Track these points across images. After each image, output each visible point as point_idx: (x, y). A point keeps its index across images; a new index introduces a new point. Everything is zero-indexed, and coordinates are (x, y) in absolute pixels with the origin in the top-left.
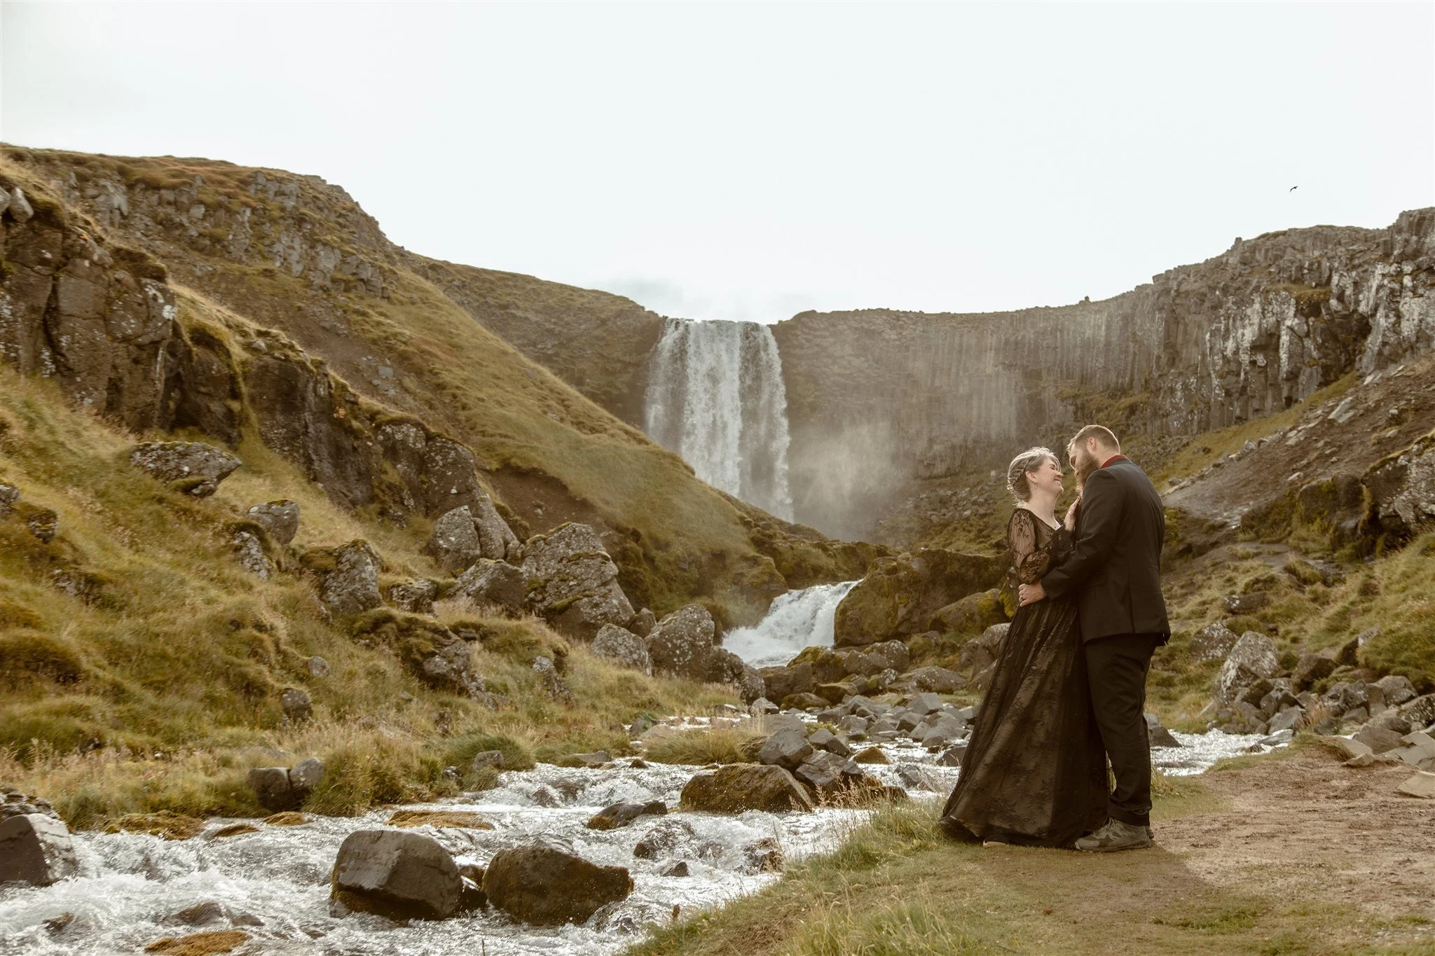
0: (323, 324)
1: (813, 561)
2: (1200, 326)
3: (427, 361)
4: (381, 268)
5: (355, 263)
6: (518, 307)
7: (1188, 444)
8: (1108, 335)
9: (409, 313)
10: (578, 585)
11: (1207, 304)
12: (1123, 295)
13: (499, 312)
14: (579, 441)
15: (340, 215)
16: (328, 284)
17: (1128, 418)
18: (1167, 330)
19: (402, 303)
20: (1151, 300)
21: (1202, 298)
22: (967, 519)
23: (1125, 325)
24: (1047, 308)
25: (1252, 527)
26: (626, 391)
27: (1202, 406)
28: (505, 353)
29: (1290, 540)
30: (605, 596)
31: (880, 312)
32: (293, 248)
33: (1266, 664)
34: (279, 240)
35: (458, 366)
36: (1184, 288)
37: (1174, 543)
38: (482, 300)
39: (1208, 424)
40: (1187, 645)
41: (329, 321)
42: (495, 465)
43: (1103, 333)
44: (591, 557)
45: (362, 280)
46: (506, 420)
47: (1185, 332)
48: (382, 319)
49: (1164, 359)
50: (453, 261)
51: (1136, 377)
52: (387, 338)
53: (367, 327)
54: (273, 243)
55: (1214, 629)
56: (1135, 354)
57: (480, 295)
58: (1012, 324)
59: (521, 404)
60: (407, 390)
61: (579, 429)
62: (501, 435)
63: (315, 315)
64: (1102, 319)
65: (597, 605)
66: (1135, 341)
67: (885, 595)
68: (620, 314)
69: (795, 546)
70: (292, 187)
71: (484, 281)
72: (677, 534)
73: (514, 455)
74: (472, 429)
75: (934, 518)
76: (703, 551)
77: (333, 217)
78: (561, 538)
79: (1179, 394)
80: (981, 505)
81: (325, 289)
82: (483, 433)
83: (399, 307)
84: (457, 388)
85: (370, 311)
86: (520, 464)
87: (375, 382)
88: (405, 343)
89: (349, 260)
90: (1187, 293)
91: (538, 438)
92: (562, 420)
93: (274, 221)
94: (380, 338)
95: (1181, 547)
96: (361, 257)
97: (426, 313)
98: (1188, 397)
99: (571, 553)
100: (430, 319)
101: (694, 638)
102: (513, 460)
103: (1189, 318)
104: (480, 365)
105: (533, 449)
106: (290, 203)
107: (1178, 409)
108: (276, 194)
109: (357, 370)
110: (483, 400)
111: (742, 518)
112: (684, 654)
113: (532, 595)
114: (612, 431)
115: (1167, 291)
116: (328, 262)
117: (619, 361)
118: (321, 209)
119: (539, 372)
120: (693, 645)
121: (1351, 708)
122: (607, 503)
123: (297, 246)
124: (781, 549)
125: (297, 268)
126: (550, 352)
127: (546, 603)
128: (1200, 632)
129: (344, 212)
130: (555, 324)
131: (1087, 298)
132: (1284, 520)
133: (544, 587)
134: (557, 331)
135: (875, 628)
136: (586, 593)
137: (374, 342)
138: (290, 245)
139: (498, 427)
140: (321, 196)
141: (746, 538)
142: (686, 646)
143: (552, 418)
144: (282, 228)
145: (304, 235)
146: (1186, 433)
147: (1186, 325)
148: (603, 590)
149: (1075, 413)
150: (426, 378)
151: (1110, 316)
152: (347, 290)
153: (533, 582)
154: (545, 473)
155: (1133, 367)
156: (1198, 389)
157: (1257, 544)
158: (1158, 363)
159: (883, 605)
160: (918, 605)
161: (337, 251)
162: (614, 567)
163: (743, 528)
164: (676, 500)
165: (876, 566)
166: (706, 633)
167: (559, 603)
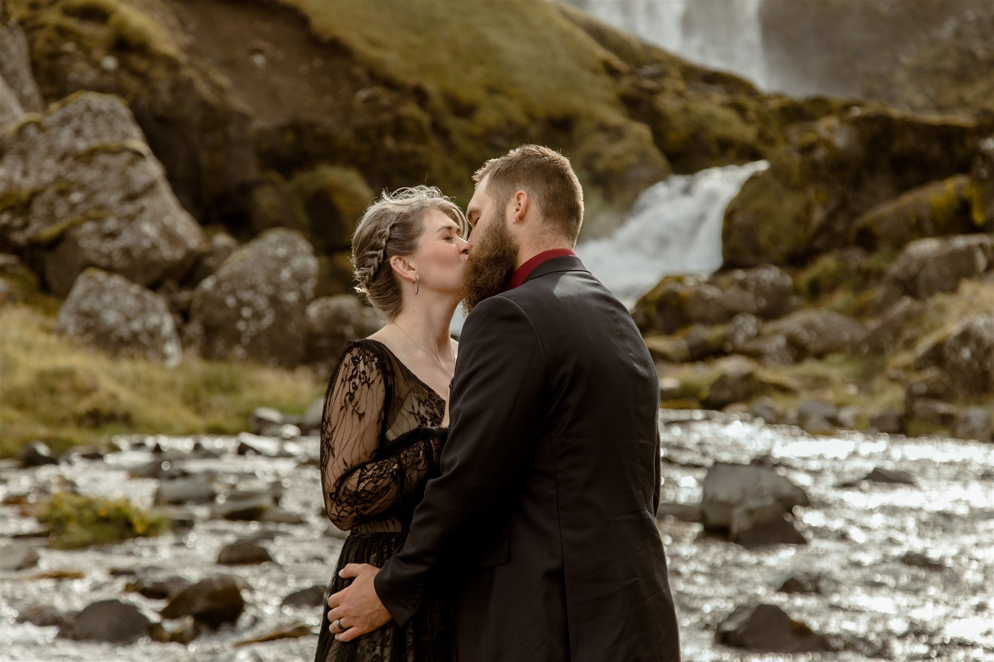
10: (86, 199)
30: (131, 219)
44: (114, 153)
65: (112, 235)
67: (795, 188)
72: (490, 91)
78: (65, 121)
99: (82, 145)
101: (278, 289)
111: (608, 64)
112: (258, 315)
120: (275, 301)
122: (376, 44)
124: (667, 112)
127: (29, 231)
133: (28, 205)
135: (777, 241)
136: (100, 213)
141: (610, 96)
142: (262, 303)
148: (129, 208)
153: (11, 196)
159: (791, 205)
160: (843, 205)
162: (153, 169)
163: (605, 80)
164: (496, 37)
165: (787, 140)
166: (299, 278)
167: (48, 231)
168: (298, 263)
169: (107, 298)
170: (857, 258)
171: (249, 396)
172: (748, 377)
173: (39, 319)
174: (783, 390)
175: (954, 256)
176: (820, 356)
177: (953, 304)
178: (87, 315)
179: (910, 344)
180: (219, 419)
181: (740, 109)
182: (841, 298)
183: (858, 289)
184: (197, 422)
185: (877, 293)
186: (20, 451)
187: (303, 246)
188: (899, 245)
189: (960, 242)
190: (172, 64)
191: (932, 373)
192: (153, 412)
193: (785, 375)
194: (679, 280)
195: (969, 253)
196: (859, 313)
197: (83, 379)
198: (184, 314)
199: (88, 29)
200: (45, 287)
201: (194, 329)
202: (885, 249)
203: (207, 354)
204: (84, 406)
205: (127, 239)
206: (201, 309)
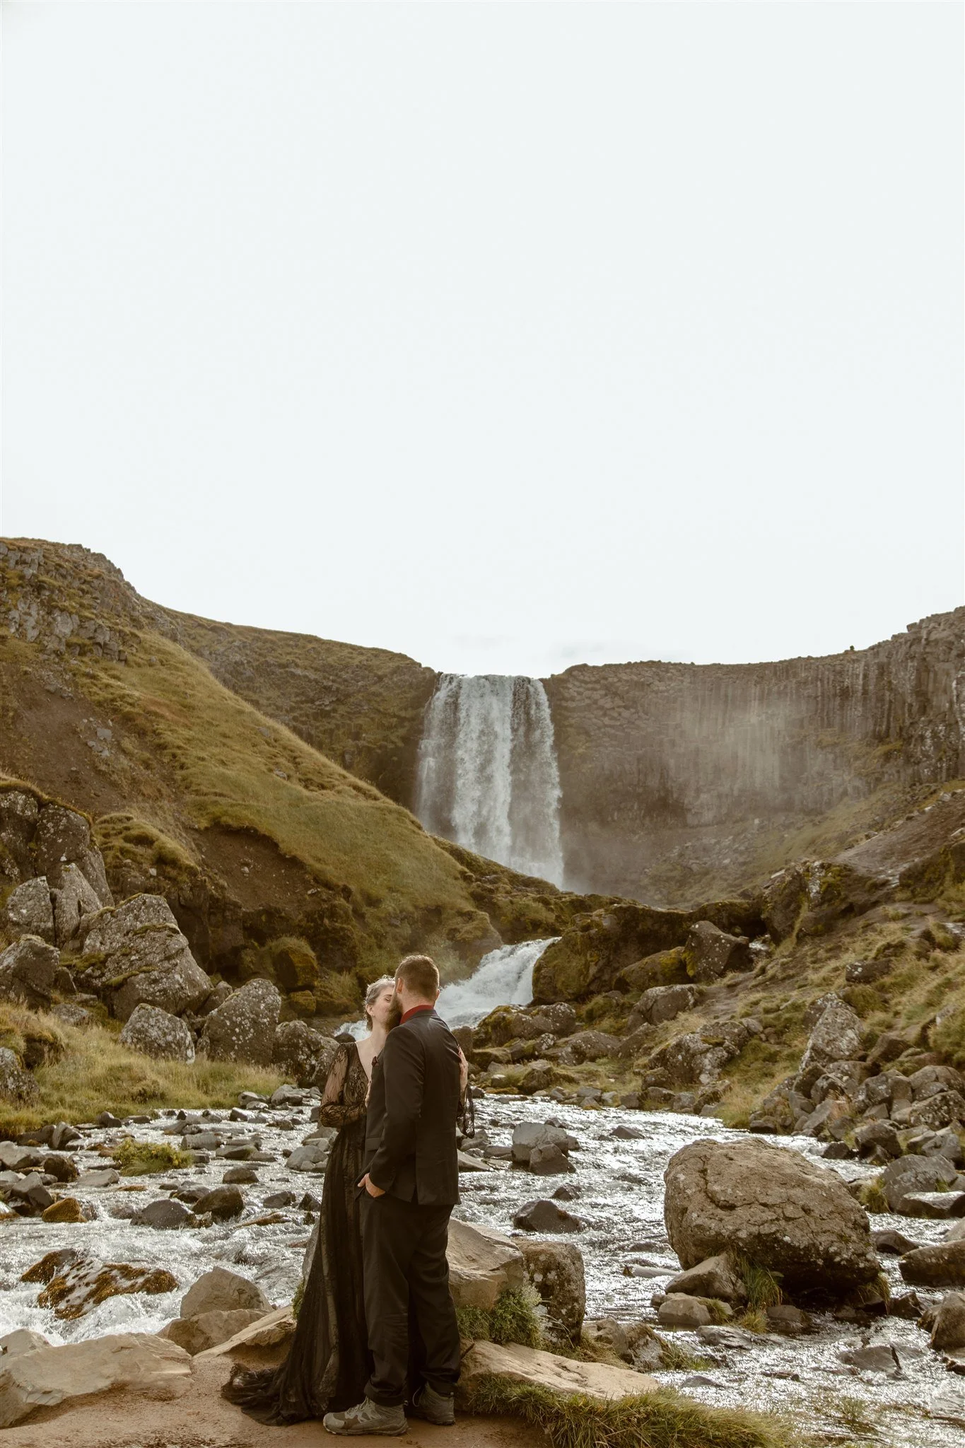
0: (47, 687)
1: (532, 915)
2: (948, 674)
3: (151, 722)
4: (120, 631)
5: (93, 627)
6: (297, 666)
7: (935, 792)
8: (864, 685)
9: (144, 675)
10: (140, 959)
11: (954, 653)
12: (879, 645)
13: (278, 671)
14: (300, 799)
15: (85, 582)
16: (63, 648)
17: (882, 766)
18: (919, 679)
19: (139, 665)
20: (904, 648)
21: (950, 646)
22: (726, 868)
23: (881, 674)
24: (809, 658)
25: (909, 886)
26: (400, 744)
27: (950, 753)
28: (241, 712)
29: (940, 901)
30: (168, 971)
31: (651, 664)
32: (30, 614)
33: (844, 1044)
34: (16, 607)
35: (185, 726)
36: (933, 636)
37: (837, 902)
38: (262, 659)
39: (956, 770)
40: (801, 1016)
41: (55, 684)
42: (204, 823)
43: (861, 682)
44: (159, 930)
45: (99, 644)
46: (224, 779)
47: (935, 681)
48: (112, 682)
49: (915, 708)
50: (235, 622)
51: (892, 725)
52: (113, 700)
53: (95, 689)
54: (10, 610)
55: (828, 1000)
56: (890, 702)
57: (260, 655)
58: (775, 674)
59: (244, 761)
60: (124, 752)
61: (306, 787)
62: (216, 794)
63: (41, 678)
64: (860, 668)
65: (155, 981)
66: (891, 690)
67: (578, 953)
68: (396, 671)
69: (515, 900)
70: (36, 556)
71: (266, 641)
72: (391, 889)
73: (226, 813)
74: (186, 788)
75: (695, 867)
76: (416, 907)
77: (76, 584)
78: (129, 910)
79: (929, 741)
80: (741, 853)
81: (58, 654)
82: (197, 792)
83: (136, 669)
84: (179, 747)
85: (101, 674)
86: (231, 822)
87: (91, 743)
88: (131, 704)
89: (87, 624)
90: (936, 641)
91: (256, 797)
92: (289, 777)
93: (11, 589)
94: (106, 700)
95: (843, 906)
96: (100, 622)
97: (164, 673)
98: (937, 746)
99: (139, 925)
100: (165, 680)
101: (257, 1015)
102: (224, 819)
103: (939, 667)
104: (212, 724)
105: (247, 807)
106: (29, 572)
107: (928, 757)
108: (17, 563)
109: (75, 732)
110: (203, 759)
111: (463, 873)
112: (244, 1032)
113: (89, 971)
114: (340, 788)
115: (919, 639)
116: (64, 627)
117: (395, 716)
118: (64, 577)
119: (275, 731)
120: (255, 1023)
121: (874, 1104)
122: (319, 860)
123: (34, 613)
124: (500, 903)
125: (32, 634)
126: (328, 708)
127: (104, 979)
128: (813, 1003)
129: (89, 579)
130: (333, 681)
131: (852, 648)
132: (939, 879)
133: (104, 962)
134: (334, 688)
135: (567, 987)
136: (147, 968)
137: (100, 704)
138: (27, 612)
139: (214, 786)
140: (66, 565)
141: (464, 893)
142: (247, 1023)
143: (277, 777)
144: (20, 595)
145: (42, 602)
146: (936, 781)
147: (936, 674)
148: (166, 964)
149: (835, 761)
150: (148, 738)
151: (867, 665)
152: (82, 654)
153: (93, 957)
154: (256, 831)
155: (889, 715)
156: (947, 737)
157: (911, 904)
158: (910, 710)
159: (576, 963)
160: (608, 963)
161: (76, 617)
162: (182, 940)
163: (461, 883)
164: (394, 856)
165: (574, 923)
166: (271, 1009)
167: (116, 979)
168: (269, 999)
169: (152, 1021)
170: (617, 997)
171: (238, 1083)
172: (548, 1072)
173: (108, 1034)
174: (570, 1080)
175: (675, 996)
176: (593, 1059)
177: (673, 1026)
178: (139, 1032)
179: (647, 1051)
180: (219, 1097)
181: (546, 903)
182: (607, 1023)
183: (617, 1017)
184: (206, 1099)
185: (629, 1019)
186: (98, 1117)
187: (274, 989)
188: (642, 989)
189: (678, 987)
190: (191, 872)
191: (659, 1070)
192: (180, 1093)
193: (571, 1071)
194: (507, 1010)
195: (683, 994)
196: (618, 1032)
197: (137, 1072)
198: (198, 1032)
199: (140, 850)
200: (112, 1014)
201: (205, 1040)
202: (634, 991)
203: (211, 1057)
204: (136, 1089)
205: (165, 984)
206: (208, 1028)
